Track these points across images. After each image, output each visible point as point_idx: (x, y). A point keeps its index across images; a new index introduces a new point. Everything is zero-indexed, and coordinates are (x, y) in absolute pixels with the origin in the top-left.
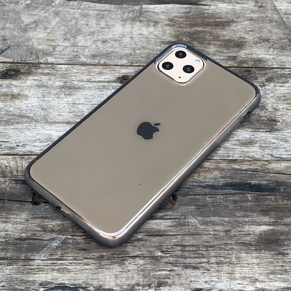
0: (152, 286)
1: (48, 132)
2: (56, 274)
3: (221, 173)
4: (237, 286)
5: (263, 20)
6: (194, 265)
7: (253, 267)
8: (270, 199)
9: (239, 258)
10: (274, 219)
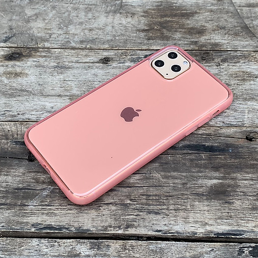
0: (122, 227)
1: (43, 103)
2: (45, 217)
4: (190, 228)
5: (221, 11)
6: (156, 211)
7: (204, 213)
8: (220, 158)
9: (193, 205)
10: (223, 174)
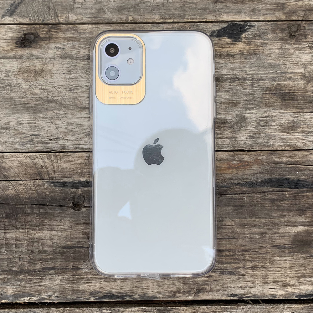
0: (192, 292)
1: (79, 121)
2: (103, 283)
3: (260, 168)
4: (269, 290)
6: (230, 270)
7: (285, 271)
8: (308, 197)
9: (273, 262)
10: (309, 219)
